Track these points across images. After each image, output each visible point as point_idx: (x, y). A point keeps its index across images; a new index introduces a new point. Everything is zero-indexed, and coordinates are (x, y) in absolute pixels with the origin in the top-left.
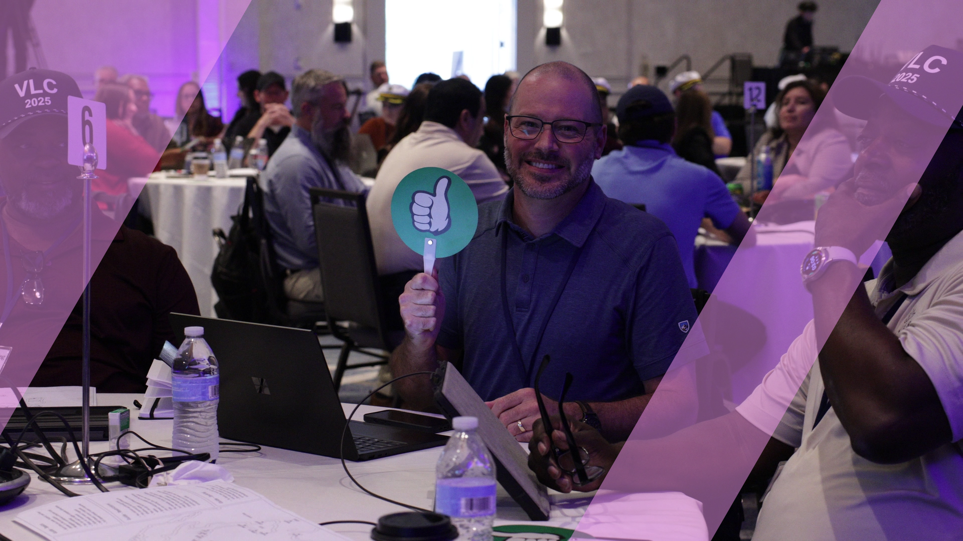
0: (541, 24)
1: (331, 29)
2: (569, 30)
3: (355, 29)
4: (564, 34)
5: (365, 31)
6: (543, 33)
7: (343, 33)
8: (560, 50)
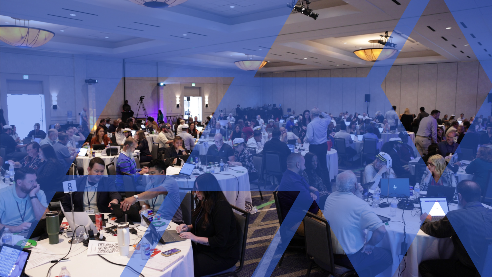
0: (205, 104)
1: (176, 105)
2: (209, 104)
3: (180, 105)
4: (208, 105)
5: (181, 106)
6: (205, 105)
7: (178, 106)
8: (208, 108)
